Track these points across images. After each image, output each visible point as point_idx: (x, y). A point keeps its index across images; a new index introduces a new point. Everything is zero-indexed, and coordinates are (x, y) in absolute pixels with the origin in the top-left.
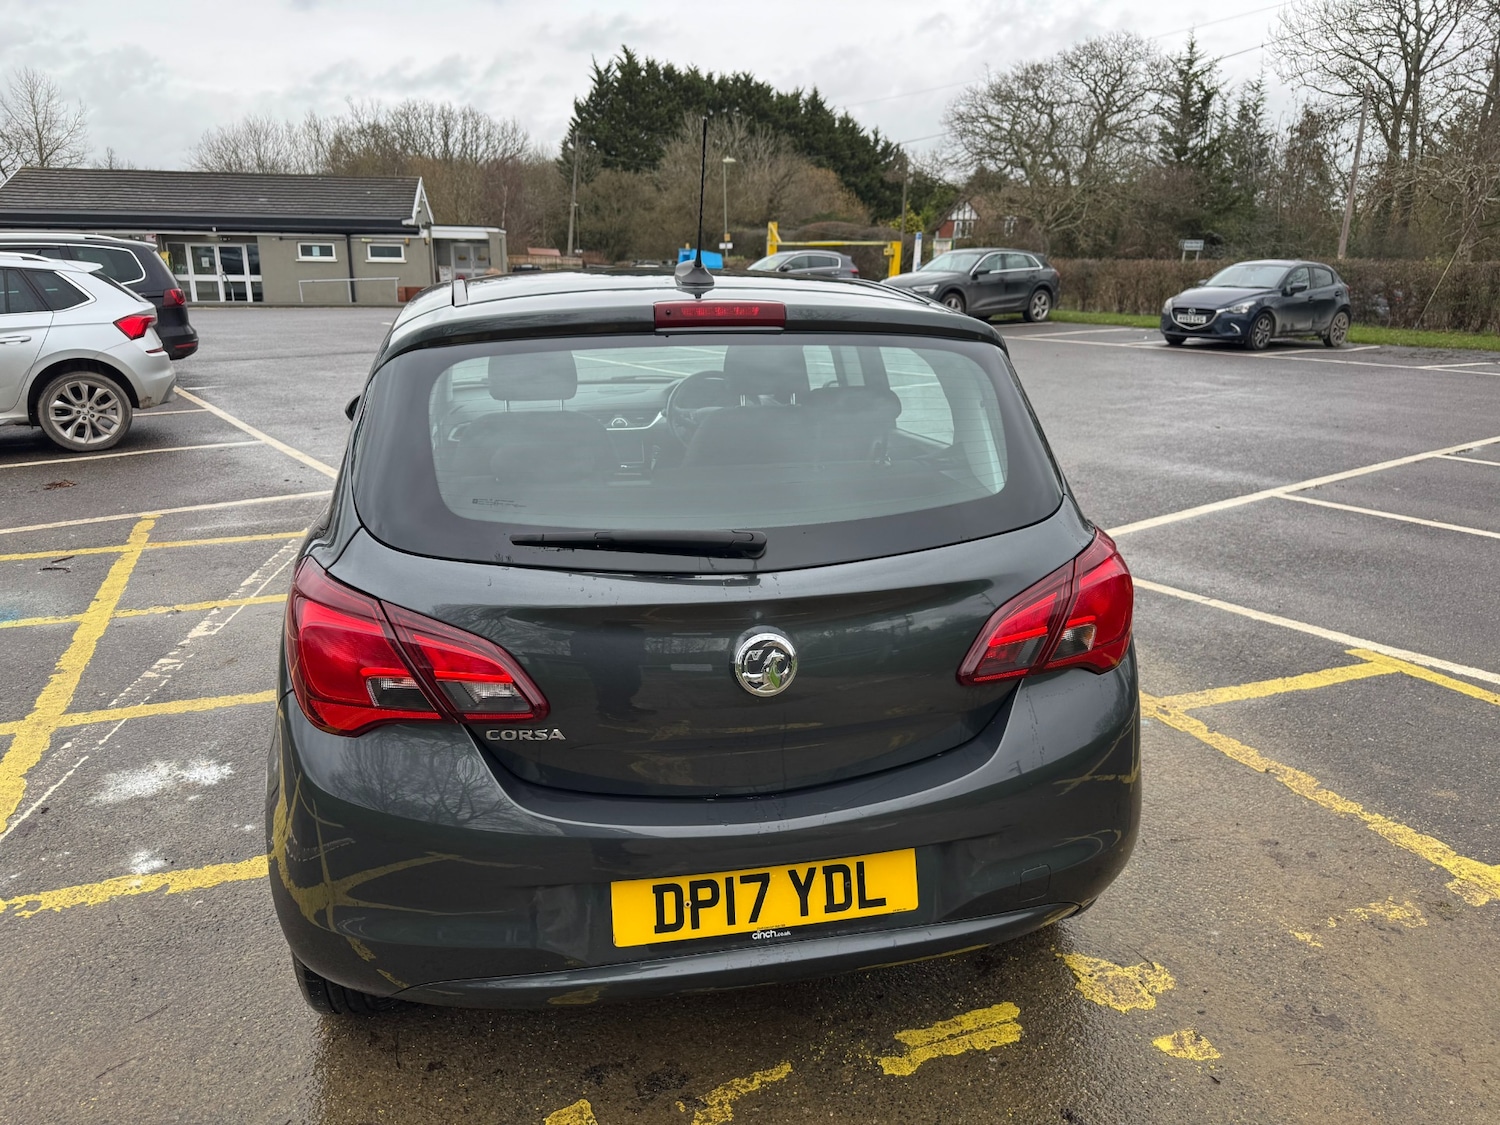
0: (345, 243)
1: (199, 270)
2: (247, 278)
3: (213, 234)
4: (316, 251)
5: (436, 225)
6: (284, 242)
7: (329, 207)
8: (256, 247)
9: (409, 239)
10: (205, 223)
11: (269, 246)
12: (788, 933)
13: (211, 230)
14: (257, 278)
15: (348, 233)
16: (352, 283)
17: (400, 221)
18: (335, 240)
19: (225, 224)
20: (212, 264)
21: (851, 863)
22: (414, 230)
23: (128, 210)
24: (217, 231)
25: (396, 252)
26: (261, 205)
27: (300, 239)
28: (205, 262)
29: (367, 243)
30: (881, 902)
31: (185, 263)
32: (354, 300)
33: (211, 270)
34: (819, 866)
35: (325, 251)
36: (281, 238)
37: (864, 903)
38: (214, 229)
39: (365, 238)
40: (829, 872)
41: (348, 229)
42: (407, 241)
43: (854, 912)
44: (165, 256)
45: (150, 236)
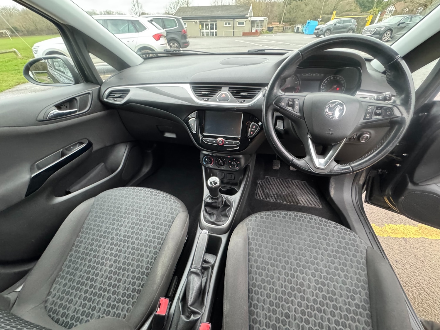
0: (233, 22)
1: (206, 29)
2: (214, 31)
3: (209, 20)
4: (227, 24)
5: (253, 17)
7: (232, 13)
8: (216, 23)
10: (207, 18)
11: (219, 22)
14: (216, 31)
15: (234, 19)
16: (234, 31)
17: (245, 16)
18: (232, 21)
19: (211, 18)
20: (209, 27)
22: (247, 18)
23: (196, 16)
25: (243, 23)
26: (219, 13)
27: (224, 21)
28: (207, 27)
31: (204, 27)
32: (233, 35)
33: (208, 29)
35: (229, 24)
36: (221, 21)
39: (237, 20)
41: (234, 18)
42: (246, 21)
44: (200, 26)
45: (198, 21)
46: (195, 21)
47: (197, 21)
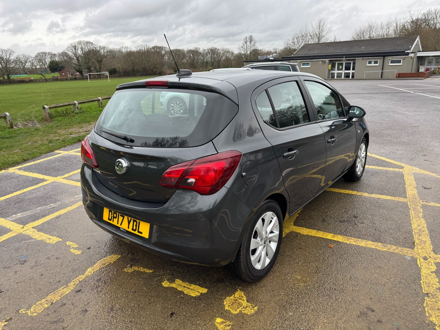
0: (382, 60)
1: (338, 69)
2: (351, 71)
3: (344, 59)
4: (373, 62)
5: (422, 51)
6: (364, 60)
7: (383, 48)
8: (355, 62)
9: (405, 57)
10: (341, 56)
11: (359, 61)
12: (125, 231)
13: (343, 58)
14: (353, 71)
15: (384, 56)
16: (382, 72)
17: (405, 51)
18: (380, 59)
19: (347, 56)
20: (342, 67)
21: (138, 221)
22: (408, 54)
23: (326, 53)
24: (345, 58)
25: (399, 62)
26: (363, 49)
27: (369, 59)
28: (340, 67)
29: (390, 59)
30: (141, 233)
31: (335, 68)
32: (381, 77)
33: (342, 69)
34: (132, 219)
35: (376, 62)
36: (363, 59)
37: (139, 232)
38: (344, 57)
39: (389, 58)
40: (134, 221)
42: (404, 58)
43: (136, 233)
44: (330, 66)
45: (327, 60)
46: (322, 61)
47: (325, 61)
